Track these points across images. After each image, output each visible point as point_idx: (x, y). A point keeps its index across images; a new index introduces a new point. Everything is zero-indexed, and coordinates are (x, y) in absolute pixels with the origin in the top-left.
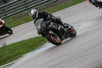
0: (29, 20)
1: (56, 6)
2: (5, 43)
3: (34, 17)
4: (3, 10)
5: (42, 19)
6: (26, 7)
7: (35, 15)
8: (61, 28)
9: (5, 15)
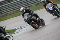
0: (2, 20)
7: (23, 10)
8: (38, 20)
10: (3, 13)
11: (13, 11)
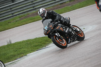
0: (35, 20)
1: (63, 8)
2: (10, 41)
3: (43, 15)
4: (11, 9)
5: (50, 20)
6: (33, 7)
8: (68, 31)
9: (12, 14)
10: (36, 9)
11: (53, 5)
